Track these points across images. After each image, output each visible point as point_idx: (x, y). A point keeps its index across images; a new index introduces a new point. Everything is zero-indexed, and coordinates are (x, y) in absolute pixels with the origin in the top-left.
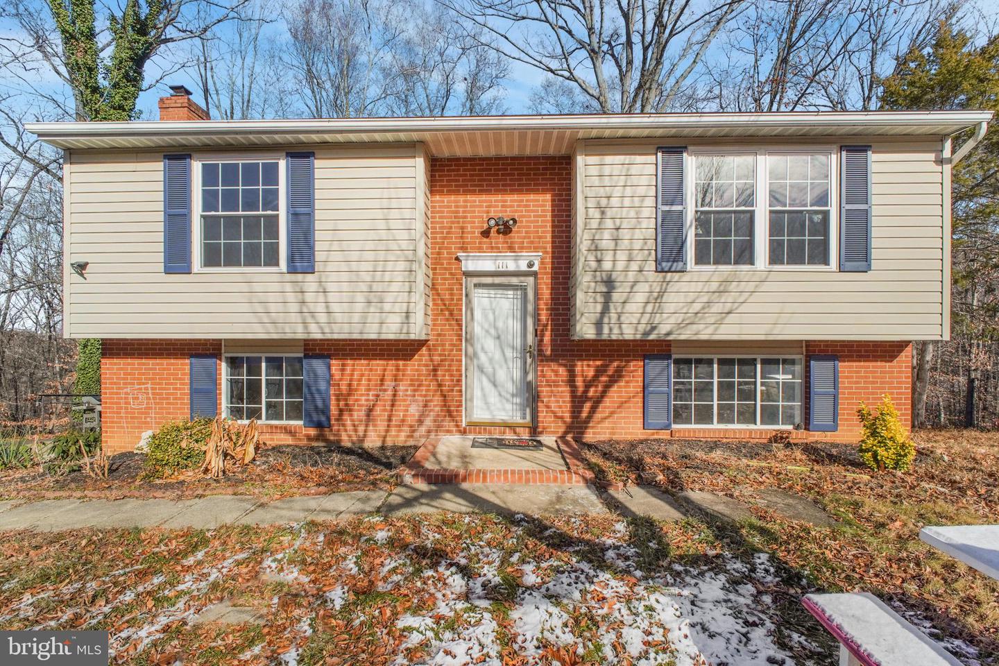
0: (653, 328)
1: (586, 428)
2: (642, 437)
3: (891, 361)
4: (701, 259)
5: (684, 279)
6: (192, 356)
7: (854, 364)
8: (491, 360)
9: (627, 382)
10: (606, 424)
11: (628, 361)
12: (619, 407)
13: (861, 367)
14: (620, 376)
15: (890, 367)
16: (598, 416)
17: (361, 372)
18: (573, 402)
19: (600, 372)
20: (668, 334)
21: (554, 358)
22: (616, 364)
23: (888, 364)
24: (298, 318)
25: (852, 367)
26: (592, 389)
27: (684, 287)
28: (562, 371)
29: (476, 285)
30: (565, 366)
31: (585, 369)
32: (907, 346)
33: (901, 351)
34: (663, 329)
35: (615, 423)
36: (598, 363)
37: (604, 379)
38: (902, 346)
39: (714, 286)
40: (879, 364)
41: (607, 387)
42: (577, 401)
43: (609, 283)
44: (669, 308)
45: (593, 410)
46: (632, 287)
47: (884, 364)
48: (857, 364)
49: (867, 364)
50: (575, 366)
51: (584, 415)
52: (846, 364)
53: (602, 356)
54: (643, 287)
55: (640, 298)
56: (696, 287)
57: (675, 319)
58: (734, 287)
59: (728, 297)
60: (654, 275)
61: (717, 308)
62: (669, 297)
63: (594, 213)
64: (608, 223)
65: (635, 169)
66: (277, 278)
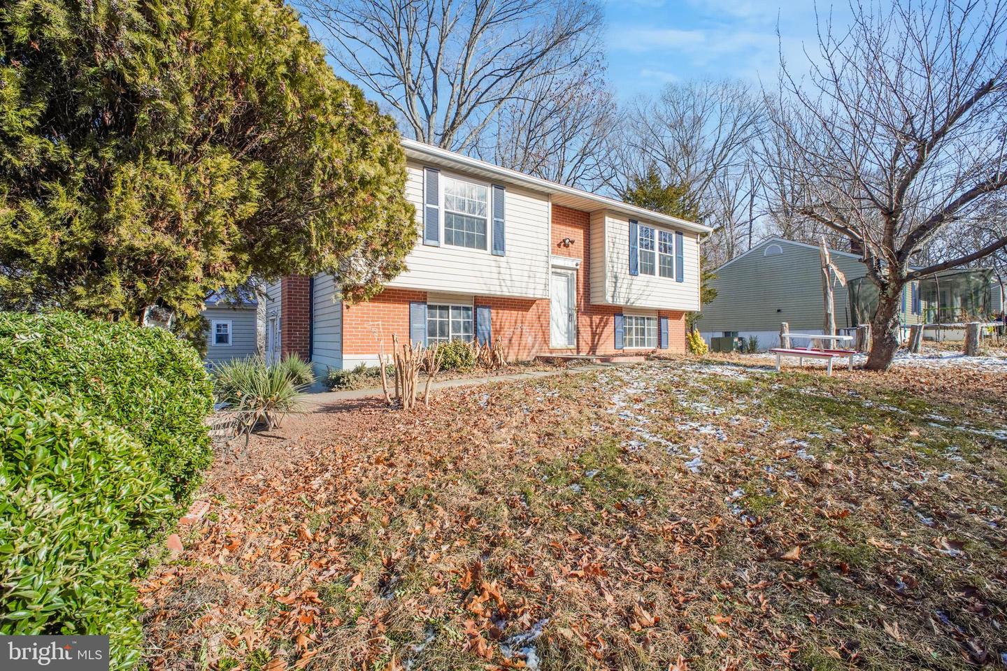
4: (643, 271)
5: (638, 279)
6: (410, 302)
10: (603, 347)
12: (606, 339)
17: (507, 316)
19: (601, 320)
21: (584, 313)
22: (606, 317)
24: (497, 282)
27: (637, 283)
28: (588, 319)
30: (589, 317)
31: (596, 319)
34: (632, 301)
36: (600, 317)
39: (646, 283)
40: (677, 321)
42: (594, 334)
43: (616, 278)
44: (633, 291)
46: (623, 280)
48: (672, 320)
49: (674, 321)
50: (592, 317)
53: (601, 313)
54: (626, 281)
55: (625, 286)
56: (641, 283)
57: (635, 296)
58: (650, 284)
59: (649, 289)
60: (629, 277)
61: (646, 293)
62: (633, 287)
63: (611, 245)
64: (616, 250)
65: (623, 227)
66: (487, 257)
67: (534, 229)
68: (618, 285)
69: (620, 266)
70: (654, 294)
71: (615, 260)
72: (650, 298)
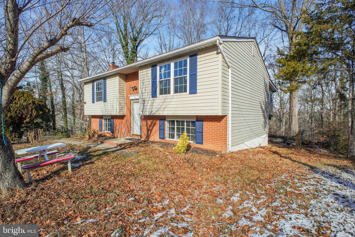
0: (152, 112)
1: (149, 137)
2: (159, 141)
3: (220, 122)
4: (161, 93)
5: (157, 99)
6: (99, 118)
7: (209, 123)
8: (137, 120)
9: (157, 126)
10: (153, 137)
11: (157, 121)
12: (155, 133)
13: (210, 124)
14: (155, 125)
15: (219, 124)
16: (151, 134)
17: (117, 122)
18: (147, 131)
19: (152, 123)
20: (154, 114)
21: (144, 120)
22: (154, 121)
23: (218, 123)
25: (208, 124)
26: (150, 128)
27: (157, 101)
28: (145, 123)
29: (134, 102)
30: (146, 121)
31: (149, 122)
32: (225, 117)
33: (223, 119)
34: (153, 112)
35: (154, 137)
36: (151, 121)
37: (152, 125)
38: (223, 117)
39: (163, 101)
40: (216, 123)
41: (153, 127)
42: (148, 130)
43: (144, 101)
44: (154, 107)
45: (151, 132)
46: (148, 102)
47: (217, 123)
48: (210, 123)
49: (212, 123)
50: (147, 122)
51: (149, 134)
52: (206, 123)
53: (152, 119)
54: (150, 102)
55: (149, 104)
56: (159, 101)
57: (155, 110)
58: (166, 101)
59: (165, 103)
60: (151, 99)
61: (163, 107)
62: (154, 104)
63: (142, 84)
64: (144, 87)
65: (148, 72)
66: (102, 103)
67: (113, 89)
68: (145, 105)
69: (146, 94)
70: (169, 106)
71: (144, 92)
72: (166, 109)
